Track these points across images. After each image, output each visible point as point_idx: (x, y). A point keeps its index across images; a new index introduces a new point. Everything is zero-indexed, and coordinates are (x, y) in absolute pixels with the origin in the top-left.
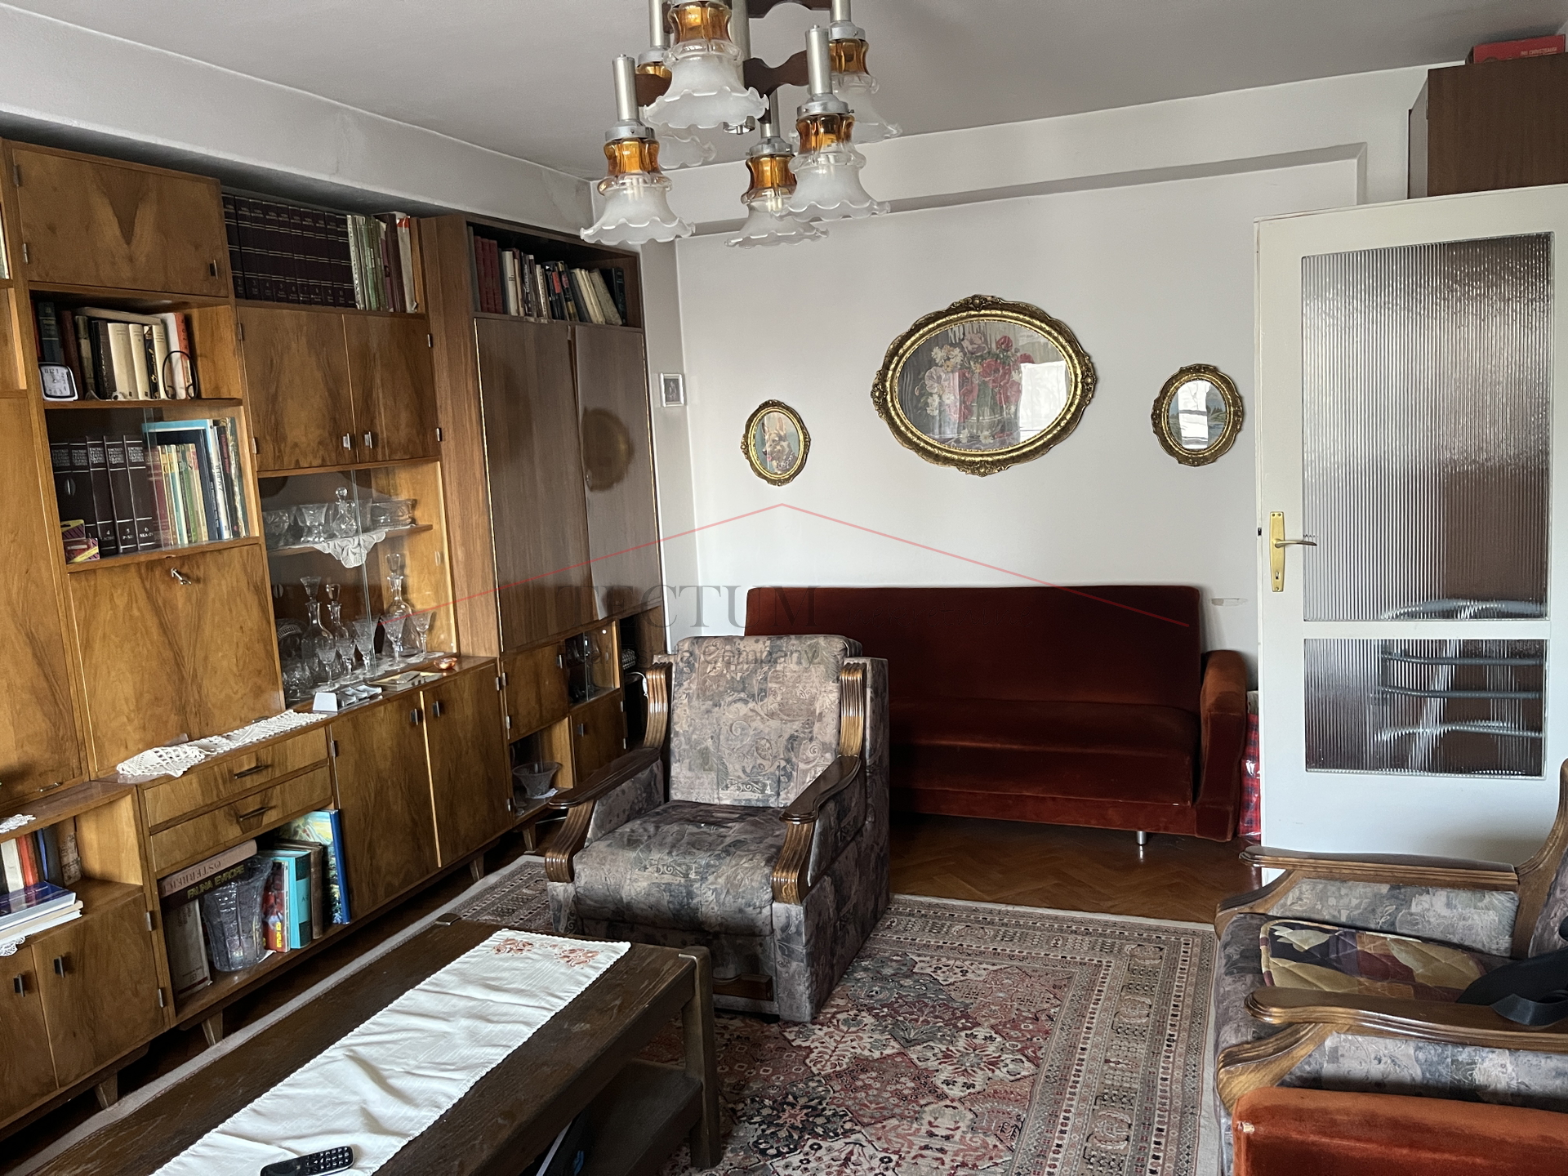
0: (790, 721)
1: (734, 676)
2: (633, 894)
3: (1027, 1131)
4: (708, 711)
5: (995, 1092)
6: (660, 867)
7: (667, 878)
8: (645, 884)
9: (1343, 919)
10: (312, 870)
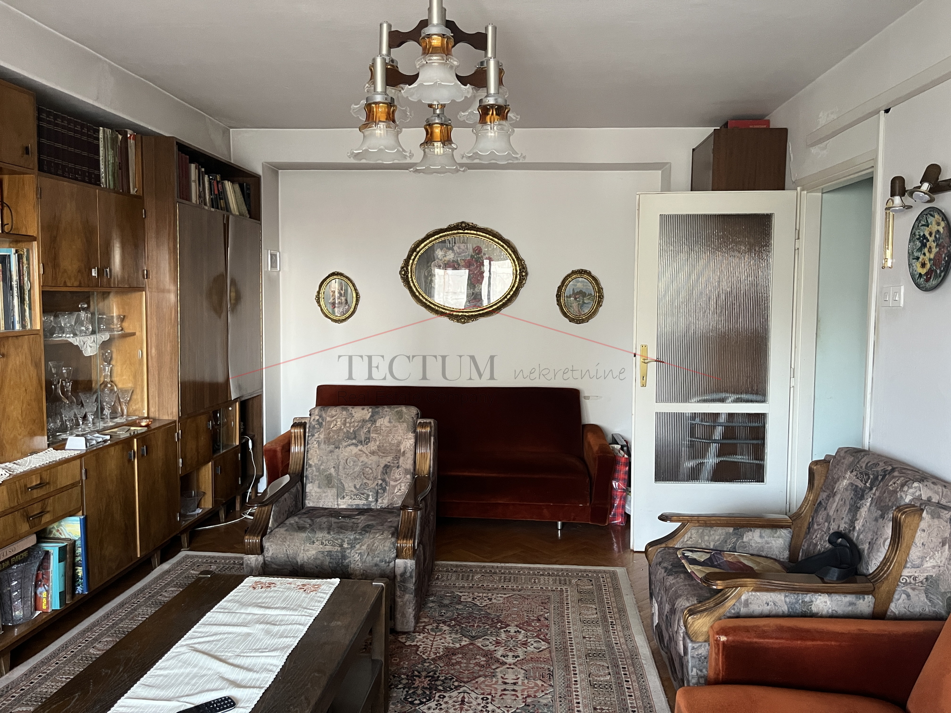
0: (385, 456)
1: (349, 429)
2: (305, 559)
3: (556, 676)
4: (331, 452)
5: (532, 658)
6: (324, 541)
7: (328, 548)
8: (314, 552)
9: (712, 547)
10: (68, 556)
